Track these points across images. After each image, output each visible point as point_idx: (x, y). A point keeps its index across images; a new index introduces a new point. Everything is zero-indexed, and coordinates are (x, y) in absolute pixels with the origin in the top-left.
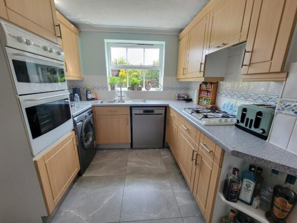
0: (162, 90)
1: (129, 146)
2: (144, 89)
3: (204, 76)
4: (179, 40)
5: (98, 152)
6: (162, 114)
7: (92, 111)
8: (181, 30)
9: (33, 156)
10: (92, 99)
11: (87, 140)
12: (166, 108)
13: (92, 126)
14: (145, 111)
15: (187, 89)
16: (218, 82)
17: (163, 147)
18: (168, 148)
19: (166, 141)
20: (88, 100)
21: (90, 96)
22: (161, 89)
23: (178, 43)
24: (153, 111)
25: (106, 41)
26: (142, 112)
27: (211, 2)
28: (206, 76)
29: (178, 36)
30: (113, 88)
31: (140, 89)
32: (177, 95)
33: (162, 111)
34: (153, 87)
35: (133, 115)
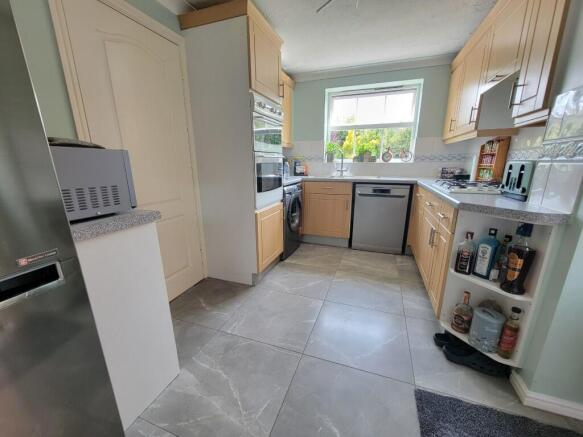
0: (412, 161)
1: (347, 245)
2: (379, 160)
3: (476, 128)
4: (452, 73)
5: (302, 245)
6: (403, 197)
7: (301, 186)
8: (455, 54)
9: (255, 208)
10: (302, 174)
11: (293, 221)
12: (412, 187)
13: (299, 204)
14: (375, 191)
15: (464, 158)
16: (510, 138)
17: (403, 253)
18: (412, 256)
19: (408, 243)
20: (296, 174)
21: (299, 170)
22: (410, 159)
23: (450, 77)
24: (388, 191)
25: (327, 91)
26: (370, 191)
27: (498, 4)
28: (480, 128)
29: (450, 66)
30: (331, 159)
31: (373, 159)
32: (440, 169)
33: (405, 191)
34: (397, 156)
35: (357, 195)
